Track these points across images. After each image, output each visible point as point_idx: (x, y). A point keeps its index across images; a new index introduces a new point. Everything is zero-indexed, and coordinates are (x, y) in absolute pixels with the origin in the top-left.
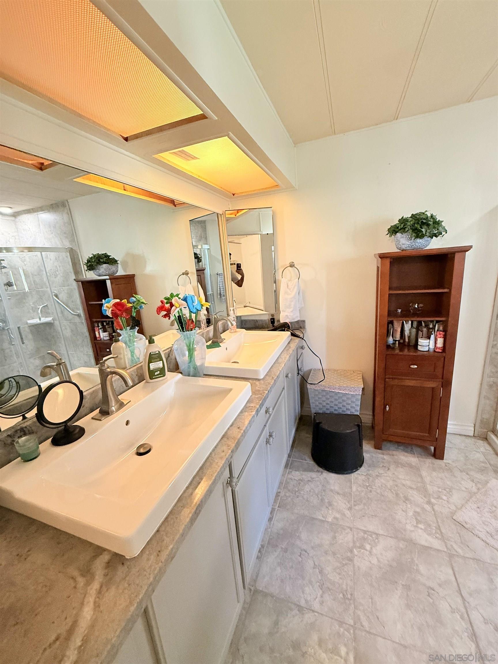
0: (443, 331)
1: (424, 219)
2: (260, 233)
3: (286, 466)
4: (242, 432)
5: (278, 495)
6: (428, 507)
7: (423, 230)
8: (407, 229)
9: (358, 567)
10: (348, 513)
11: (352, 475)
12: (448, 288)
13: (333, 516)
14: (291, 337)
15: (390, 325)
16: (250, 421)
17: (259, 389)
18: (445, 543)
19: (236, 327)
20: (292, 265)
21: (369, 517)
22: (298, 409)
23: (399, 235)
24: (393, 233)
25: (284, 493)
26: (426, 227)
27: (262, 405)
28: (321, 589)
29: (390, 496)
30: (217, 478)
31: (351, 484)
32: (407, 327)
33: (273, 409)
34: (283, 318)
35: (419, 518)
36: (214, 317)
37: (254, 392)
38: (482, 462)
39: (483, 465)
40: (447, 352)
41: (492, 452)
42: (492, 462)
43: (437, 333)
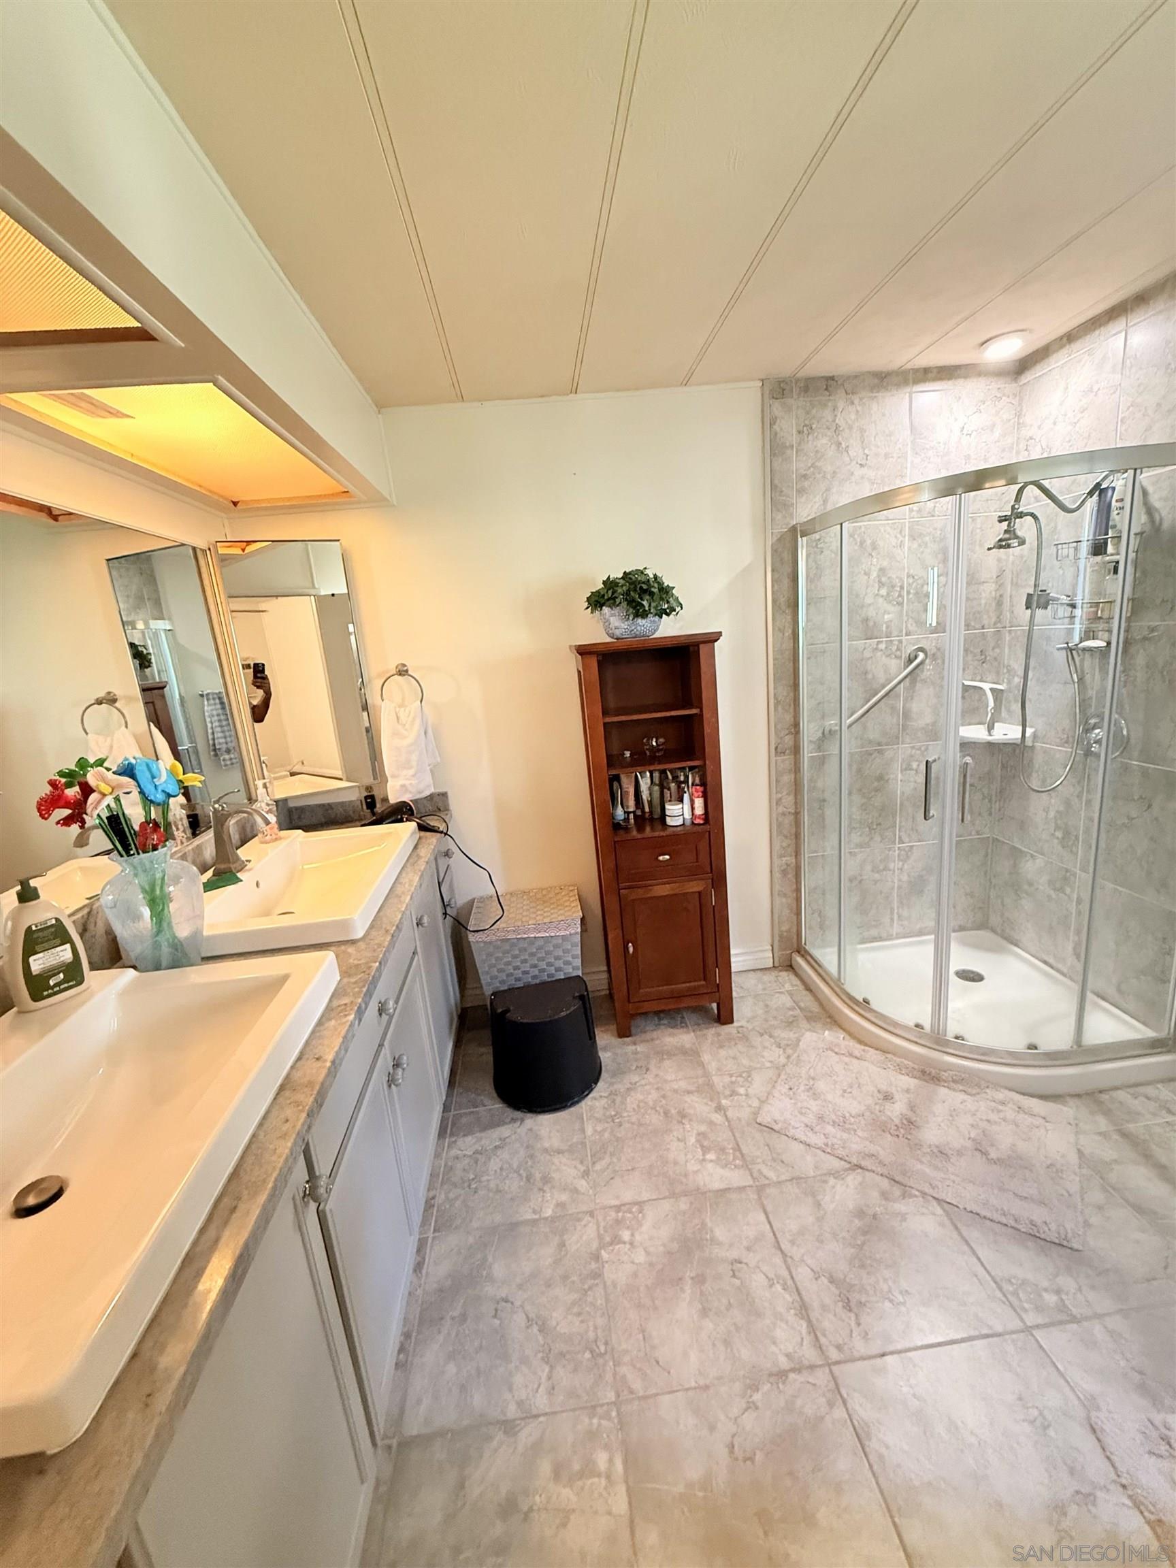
0: (701, 785)
1: (644, 583)
2: (312, 592)
3: (442, 1133)
4: (328, 1064)
5: (429, 1204)
6: (717, 1118)
7: (645, 603)
8: (618, 601)
9: (613, 1282)
10: (582, 1185)
11: (583, 1104)
12: (696, 707)
13: (554, 1201)
14: (418, 834)
15: (615, 784)
16: (345, 1037)
17: (356, 962)
18: (749, 1170)
19: (276, 826)
20: (402, 672)
21: (622, 1176)
22: (455, 993)
23: (606, 610)
24: (596, 605)
25: (443, 1196)
26: (648, 597)
27: (369, 994)
28: (547, 1363)
29: (655, 1119)
30: (279, 1184)
31: (583, 1123)
32: (645, 783)
33: (397, 1002)
34: (396, 791)
35: (706, 1143)
36: (214, 808)
37: (345, 973)
38: (789, 1009)
39: (791, 1013)
40: (711, 822)
41: (801, 987)
42: (802, 1005)
43: (692, 790)
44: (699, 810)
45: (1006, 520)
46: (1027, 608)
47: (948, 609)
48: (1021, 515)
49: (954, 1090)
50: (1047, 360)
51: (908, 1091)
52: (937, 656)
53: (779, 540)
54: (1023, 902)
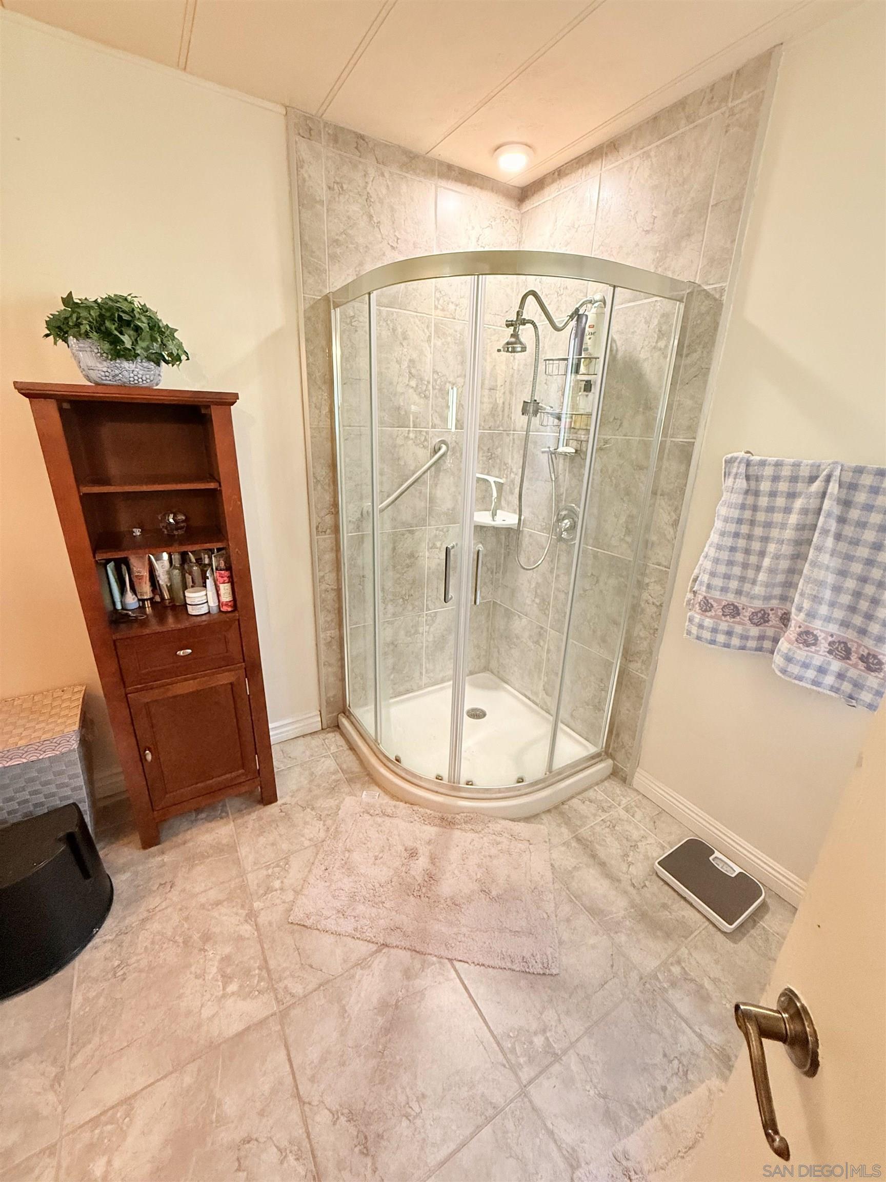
1: (126, 313)
6: (247, 929)
7: (127, 340)
8: (86, 331)
10: (47, 1101)
11: (77, 961)
12: (214, 481)
18: (275, 991)
21: (111, 1064)
23: (73, 341)
24: (59, 333)
26: (131, 332)
29: (170, 956)
31: (70, 992)
32: (162, 567)
38: (334, 774)
39: (334, 777)
40: (239, 609)
41: (346, 747)
42: (345, 766)
43: (216, 574)
44: (226, 596)
45: (512, 325)
46: (523, 414)
47: (466, 408)
48: (524, 322)
49: (465, 831)
50: (542, 192)
51: (429, 842)
52: (456, 450)
53: (312, 307)
54: (513, 651)
